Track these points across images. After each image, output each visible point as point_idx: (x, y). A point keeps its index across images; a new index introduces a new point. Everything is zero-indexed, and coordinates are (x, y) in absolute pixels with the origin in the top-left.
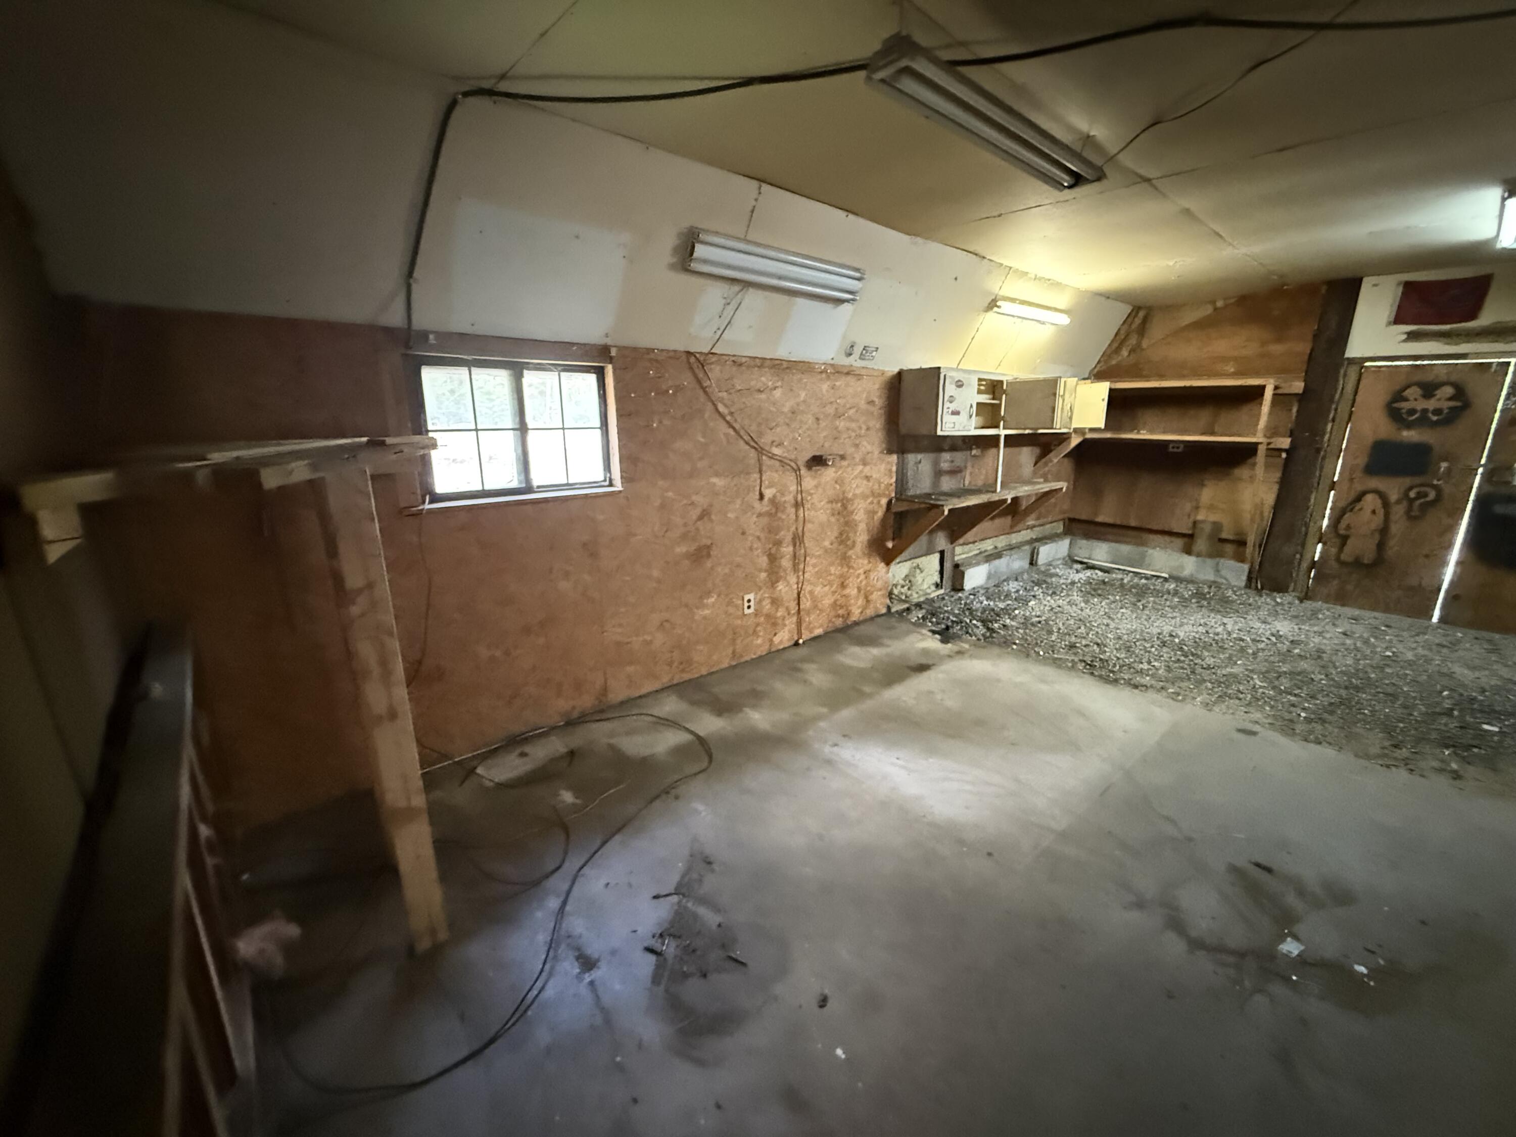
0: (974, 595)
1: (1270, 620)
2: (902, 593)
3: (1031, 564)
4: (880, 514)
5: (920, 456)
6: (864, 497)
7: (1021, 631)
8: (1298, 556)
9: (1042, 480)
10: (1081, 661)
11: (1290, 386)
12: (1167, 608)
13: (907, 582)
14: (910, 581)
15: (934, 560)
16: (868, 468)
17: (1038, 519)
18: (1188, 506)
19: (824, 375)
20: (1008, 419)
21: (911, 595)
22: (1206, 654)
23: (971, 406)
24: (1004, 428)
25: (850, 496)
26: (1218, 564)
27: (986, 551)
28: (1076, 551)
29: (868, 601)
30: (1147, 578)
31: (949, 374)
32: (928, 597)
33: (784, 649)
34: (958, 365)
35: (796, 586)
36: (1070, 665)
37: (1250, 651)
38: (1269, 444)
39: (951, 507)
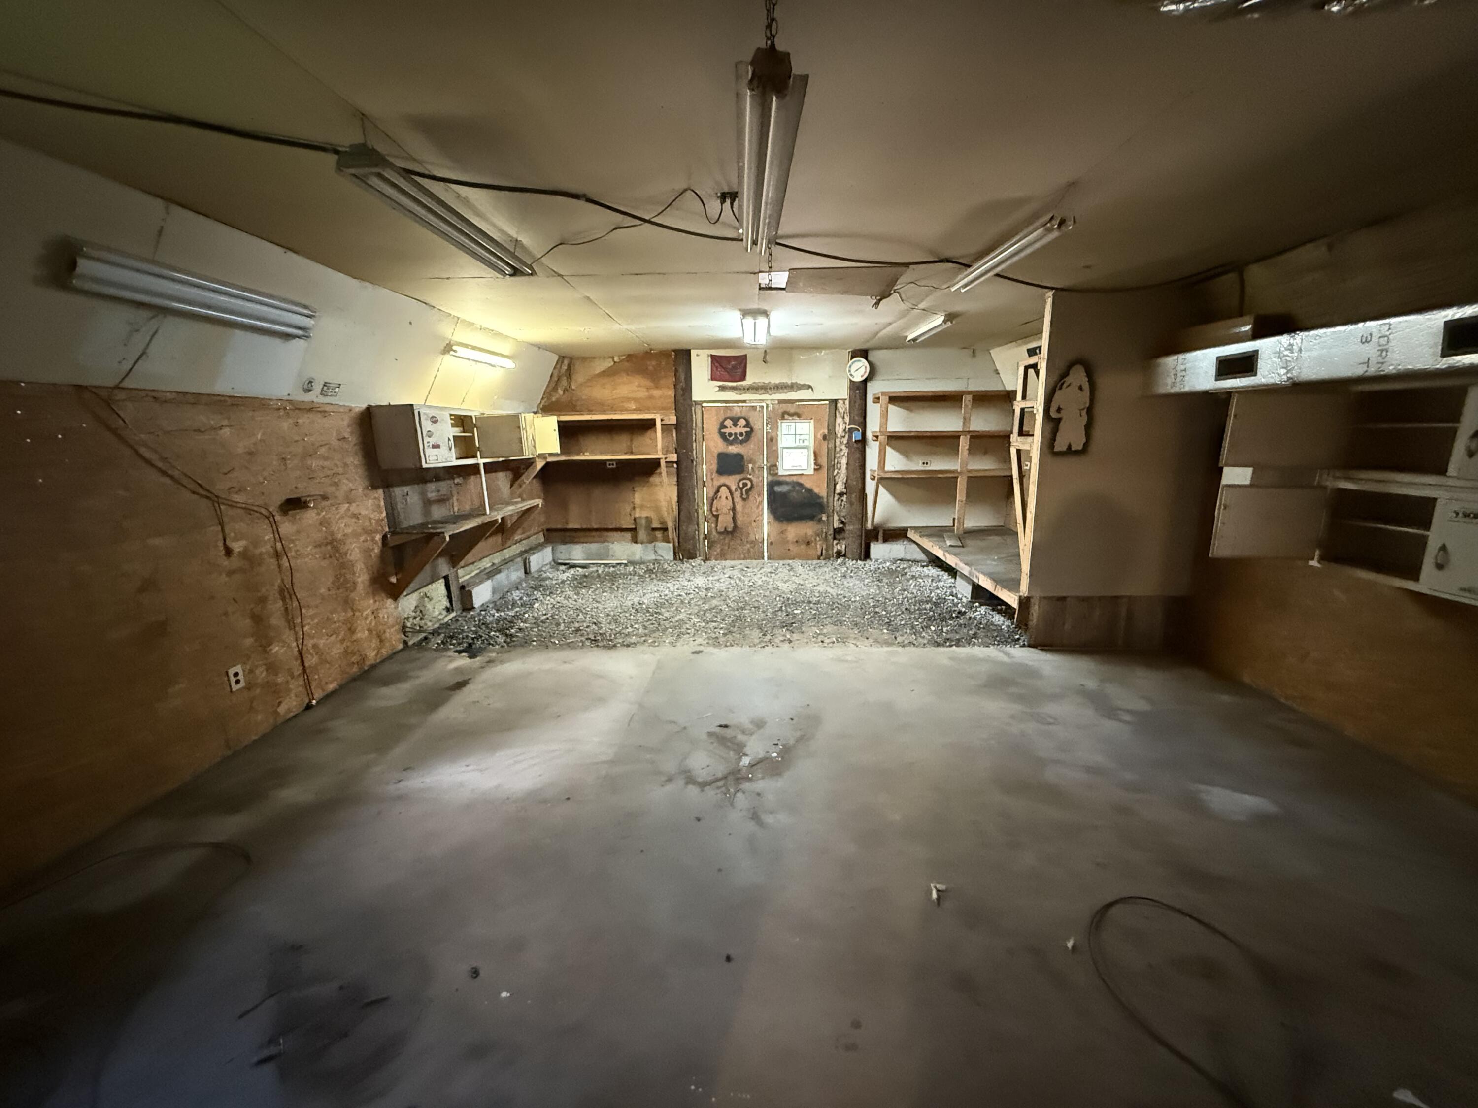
0: (485, 610)
1: (692, 578)
2: (415, 625)
3: (526, 573)
4: (377, 550)
5: (406, 489)
6: (356, 535)
7: (535, 630)
8: (697, 533)
9: (519, 500)
10: (587, 639)
11: (669, 419)
12: (632, 586)
13: (418, 613)
14: (421, 611)
15: (439, 588)
16: (354, 505)
17: (523, 533)
18: (628, 509)
19: (282, 412)
20: (483, 449)
21: (426, 624)
22: (663, 610)
23: (449, 440)
24: (481, 458)
25: (339, 536)
26: (655, 546)
27: (485, 569)
28: (559, 555)
29: (381, 641)
30: (614, 567)
31: (422, 411)
32: (442, 622)
33: (295, 716)
34: (426, 400)
35: (294, 644)
36: (581, 644)
37: (686, 602)
38: (666, 458)
39: (451, 533)
